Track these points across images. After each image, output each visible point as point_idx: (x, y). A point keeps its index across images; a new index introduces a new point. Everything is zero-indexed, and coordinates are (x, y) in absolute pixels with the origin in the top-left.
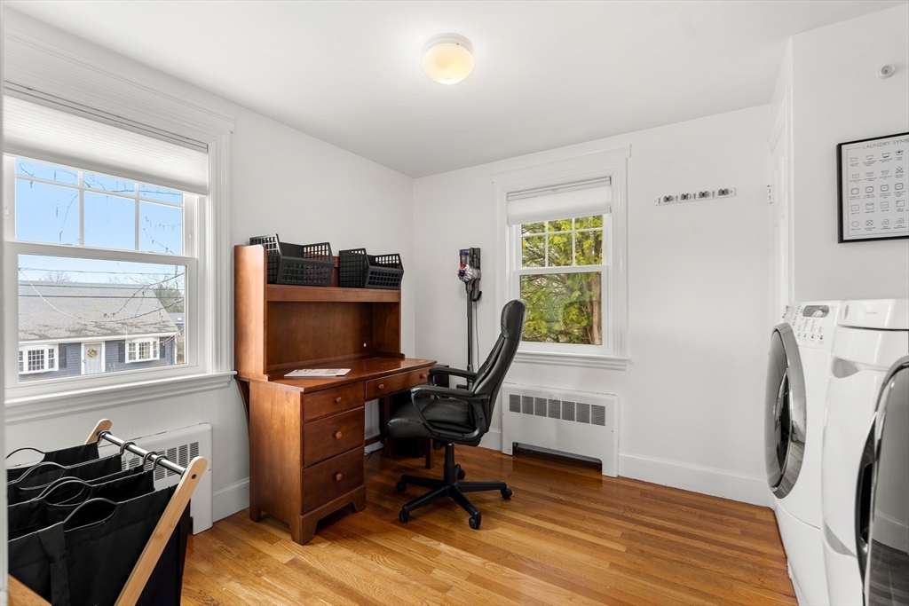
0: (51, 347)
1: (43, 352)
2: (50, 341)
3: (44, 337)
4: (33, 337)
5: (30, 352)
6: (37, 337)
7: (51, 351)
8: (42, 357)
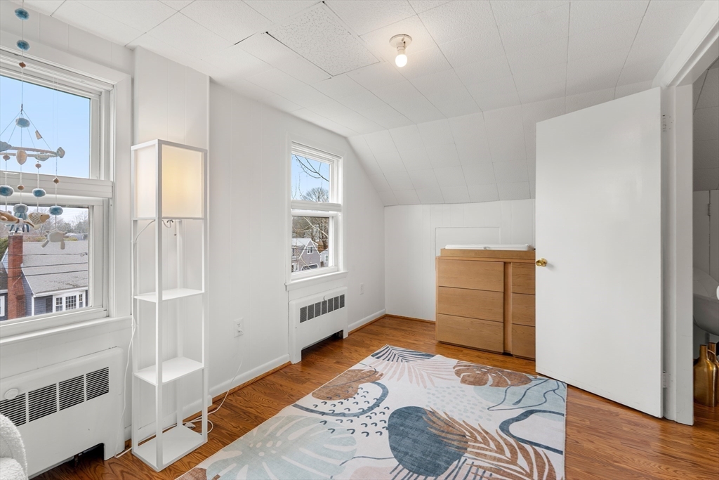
0: (80, 293)
1: (75, 297)
2: (80, 289)
3: (76, 286)
4: (69, 286)
5: (67, 298)
6: (72, 286)
7: (81, 296)
8: (75, 301)
